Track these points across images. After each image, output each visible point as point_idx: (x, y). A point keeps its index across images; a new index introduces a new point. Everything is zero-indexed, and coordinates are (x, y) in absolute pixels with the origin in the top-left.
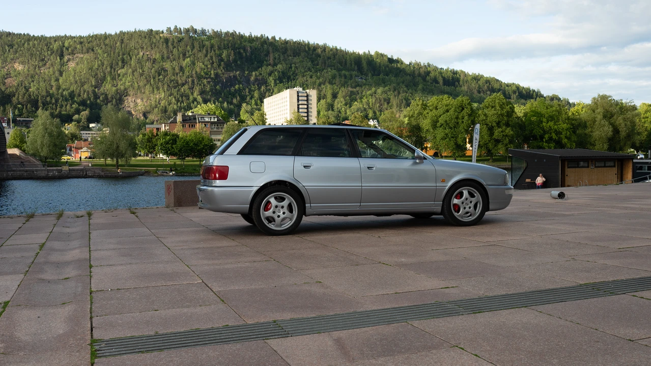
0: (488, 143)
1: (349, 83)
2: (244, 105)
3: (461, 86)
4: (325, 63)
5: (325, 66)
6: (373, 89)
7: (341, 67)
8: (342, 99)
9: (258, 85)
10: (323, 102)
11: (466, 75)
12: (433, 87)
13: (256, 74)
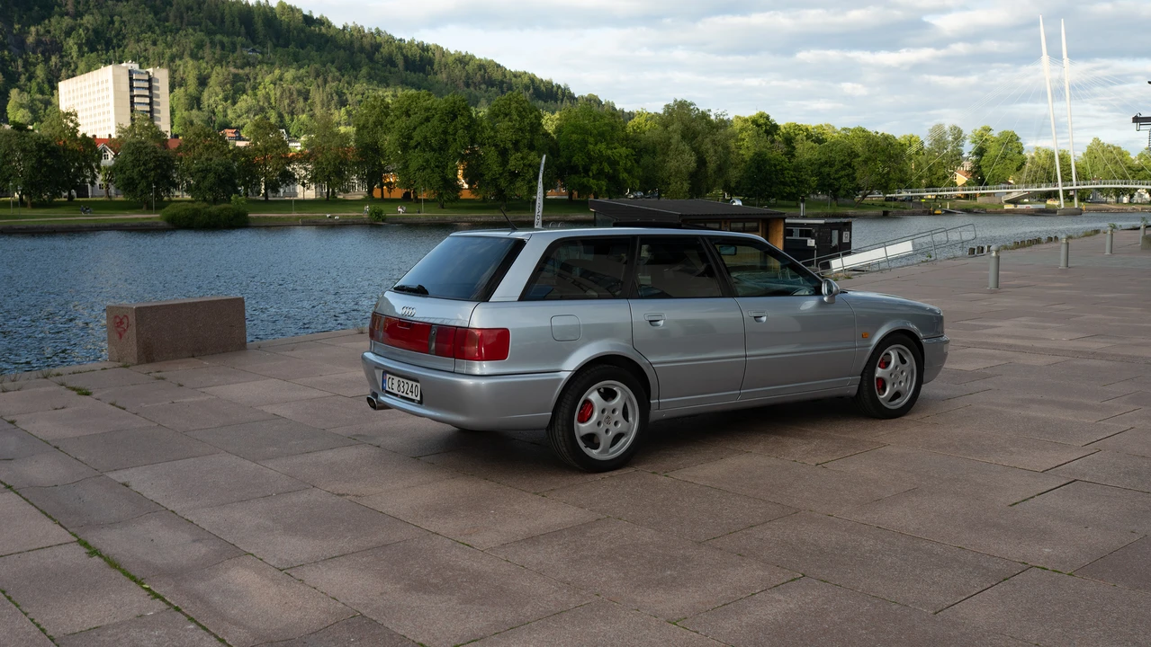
0: (498, 178)
1: (230, 59)
2: (14, 93)
3: (436, 74)
4: (182, 18)
5: (182, 22)
6: (277, 72)
7: (214, 28)
8: (218, 89)
9: (43, 53)
10: (179, 91)
11: (444, 54)
12: (387, 74)
13: (37, 31)
